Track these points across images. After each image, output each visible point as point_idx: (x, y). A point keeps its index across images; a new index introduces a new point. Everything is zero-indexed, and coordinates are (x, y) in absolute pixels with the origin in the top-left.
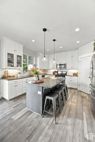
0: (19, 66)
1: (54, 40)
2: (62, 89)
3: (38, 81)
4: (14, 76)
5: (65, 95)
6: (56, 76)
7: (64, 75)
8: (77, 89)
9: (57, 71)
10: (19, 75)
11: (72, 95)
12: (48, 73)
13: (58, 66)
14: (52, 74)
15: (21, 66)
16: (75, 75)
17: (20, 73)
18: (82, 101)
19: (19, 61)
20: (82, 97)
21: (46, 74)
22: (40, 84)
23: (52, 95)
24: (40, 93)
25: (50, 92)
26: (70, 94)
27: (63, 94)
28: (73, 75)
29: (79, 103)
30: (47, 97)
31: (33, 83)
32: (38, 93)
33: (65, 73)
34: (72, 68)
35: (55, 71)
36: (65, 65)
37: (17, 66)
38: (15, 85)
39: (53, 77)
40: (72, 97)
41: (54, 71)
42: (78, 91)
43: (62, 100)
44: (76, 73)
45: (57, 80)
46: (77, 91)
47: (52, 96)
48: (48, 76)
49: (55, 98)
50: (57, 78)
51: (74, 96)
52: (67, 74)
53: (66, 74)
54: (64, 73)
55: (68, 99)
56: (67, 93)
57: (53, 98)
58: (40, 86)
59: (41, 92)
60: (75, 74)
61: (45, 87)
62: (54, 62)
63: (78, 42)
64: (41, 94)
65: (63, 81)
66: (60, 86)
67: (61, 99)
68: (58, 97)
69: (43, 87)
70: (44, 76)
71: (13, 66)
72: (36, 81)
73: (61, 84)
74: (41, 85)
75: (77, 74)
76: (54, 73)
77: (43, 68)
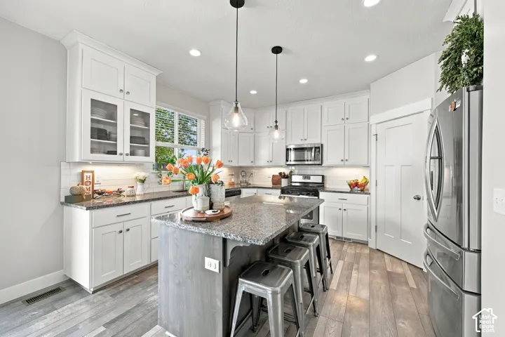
0: (141, 152)
1: (277, 50)
2: (307, 246)
3: (209, 212)
4: (119, 192)
5: (321, 271)
6: (284, 191)
7: (313, 190)
8: (365, 244)
9: (287, 171)
10: (139, 189)
11: (350, 267)
12: (255, 181)
13: (292, 155)
14: (270, 185)
15: (147, 154)
16: (358, 187)
17: (143, 181)
18: (392, 297)
19: (138, 134)
20: (390, 277)
21: (248, 186)
22: (214, 225)
23: (266, 273)
24: (213, 264)
25: (258, 257)
26: (341, 263)
27: (314, 265)
28: (348, 189)
29: (378, 304)
30: (245, 285)
31: (187, 222)
32: (207, 267)
33: (319, 180)
34: (344, 163)
35: (280, 174)
36: (319, 149)
37: (132, 153)
38: (118, 228)
39: (274, 197)
40: (349, 277)
41: (276, 171)
42: (371, 249)
43: (311, 291)
44: (360, 181)
45: (289, 206)
46: (367, 251)
47: (267, 279)
48: (255, 191)
49: (278, 289)
50: (286, 200)
51: (354, 274)
52: (328, 186)
53: (321, 186)
54: (313, 179)
55: (333, 285)
56: (328, 263)
57: (269, 290)
58: (214, 233)
59: (217, 262)
60: (357, 184)
61: (234, 240)
62: (276, 134)
63: (371, 58)
64: (217, 270)
65: (311, 213)
66: (300, 230)
67: (305, 290)
68: (292, 282)
69: (225, 240)
70: (239, 193)
71: (115, 153)
72: (199, 212)
73: (305, 225)
74: (219, 231)
75: (366, 183)
76: (276, 181)
77: (235, 164)
